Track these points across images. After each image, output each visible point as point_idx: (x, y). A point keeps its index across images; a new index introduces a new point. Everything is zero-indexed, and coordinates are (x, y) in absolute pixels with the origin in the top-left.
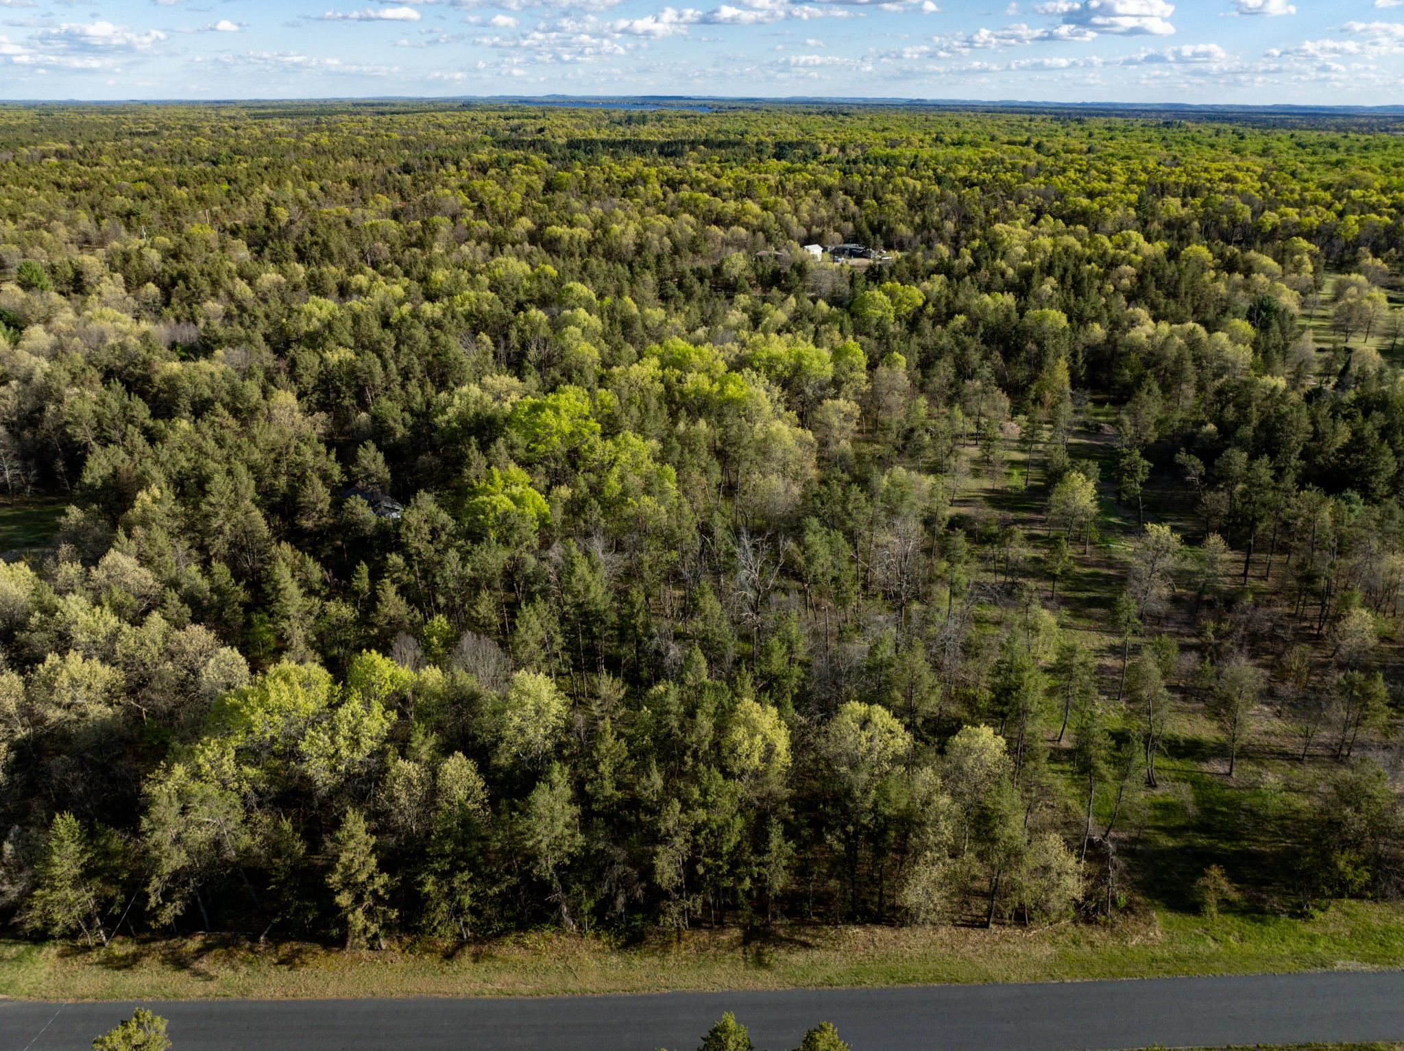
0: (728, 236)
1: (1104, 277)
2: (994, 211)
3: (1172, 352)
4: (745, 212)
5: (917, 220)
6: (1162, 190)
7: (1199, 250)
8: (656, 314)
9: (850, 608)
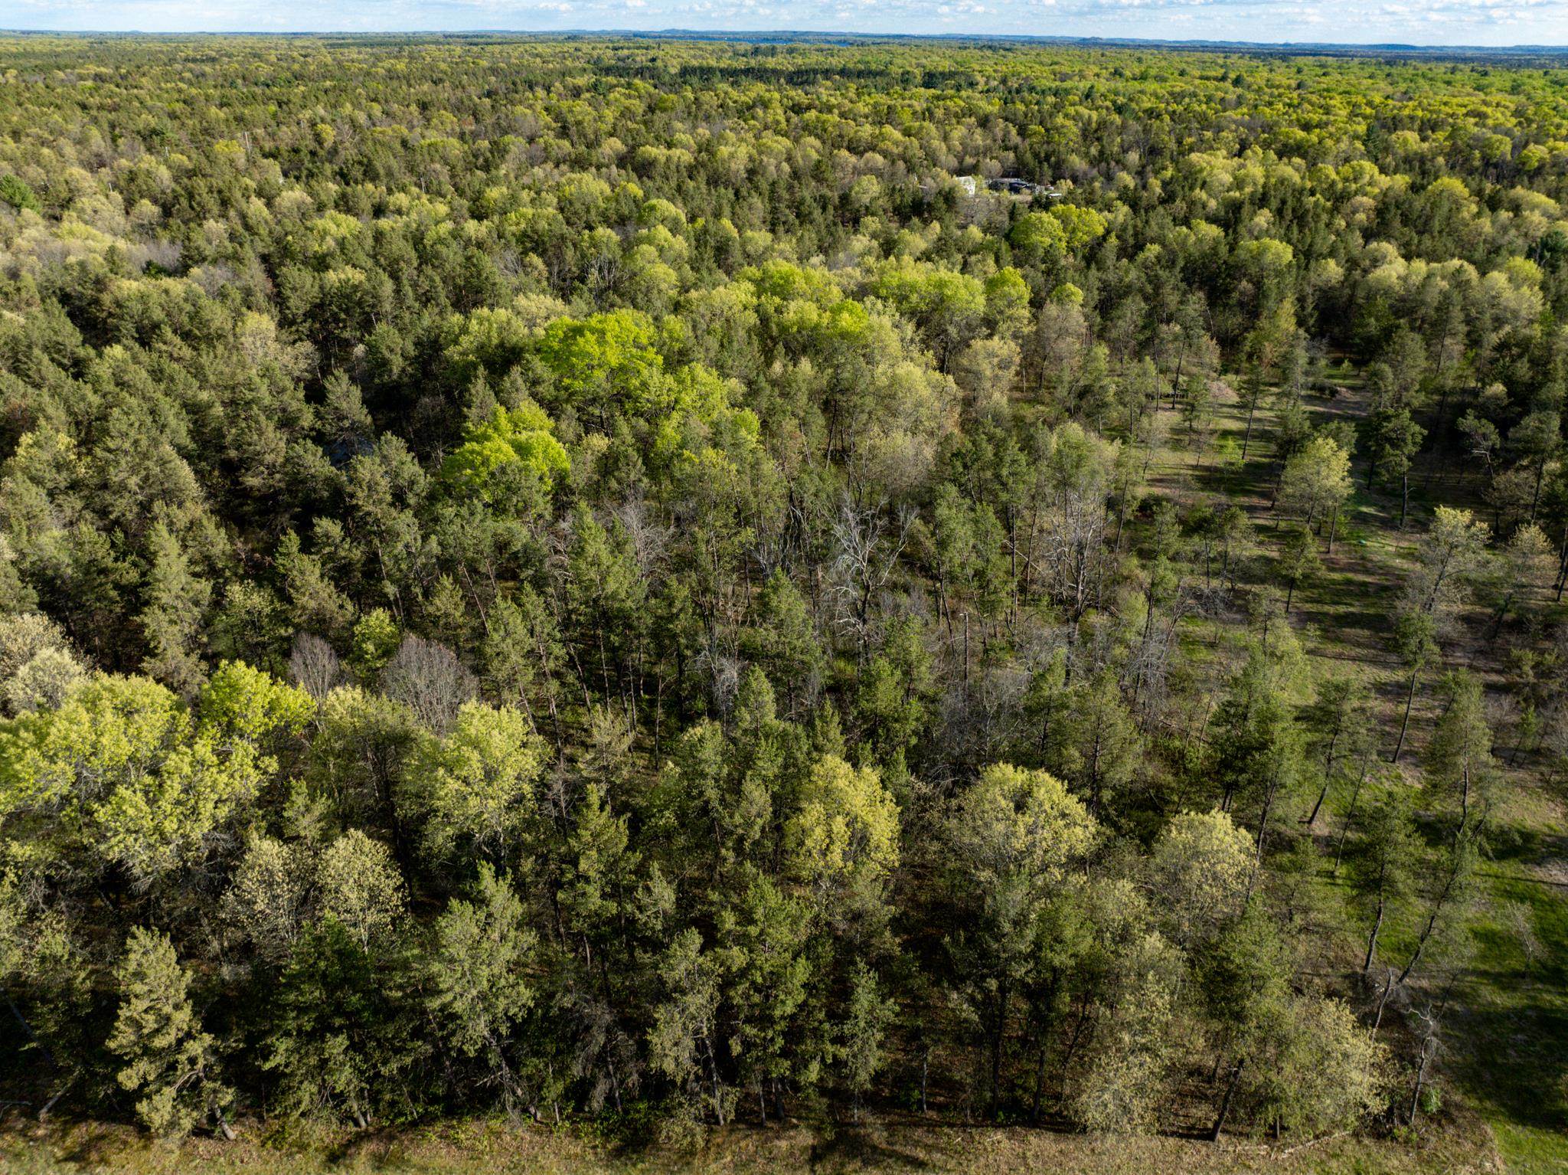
0: (861, 163)
1: (1335, 210)
2: (1189, 140)
3: (1432, 297)
4: (883, 137)
5: (1094, 151)
6: (1395, 124)
7: (1454, 184)
8: (761, 238)
9: (1001, 617)
